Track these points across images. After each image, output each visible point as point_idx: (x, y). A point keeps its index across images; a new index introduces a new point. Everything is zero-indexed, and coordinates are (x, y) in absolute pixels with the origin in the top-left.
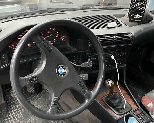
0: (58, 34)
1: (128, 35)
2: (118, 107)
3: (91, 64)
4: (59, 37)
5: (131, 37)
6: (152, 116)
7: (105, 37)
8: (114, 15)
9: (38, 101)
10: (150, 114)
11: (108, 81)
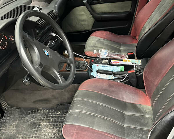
0: (5, 36)
1: (52, 13)
2: (81, 67)
3: (53, 41)
4: (8, 38)
5: (55, 13)
6: (100, 57)
7: (41, 22)
8: (24, 4)
9: (9, 122)
10: (98, 57)
11: (65, 52)
